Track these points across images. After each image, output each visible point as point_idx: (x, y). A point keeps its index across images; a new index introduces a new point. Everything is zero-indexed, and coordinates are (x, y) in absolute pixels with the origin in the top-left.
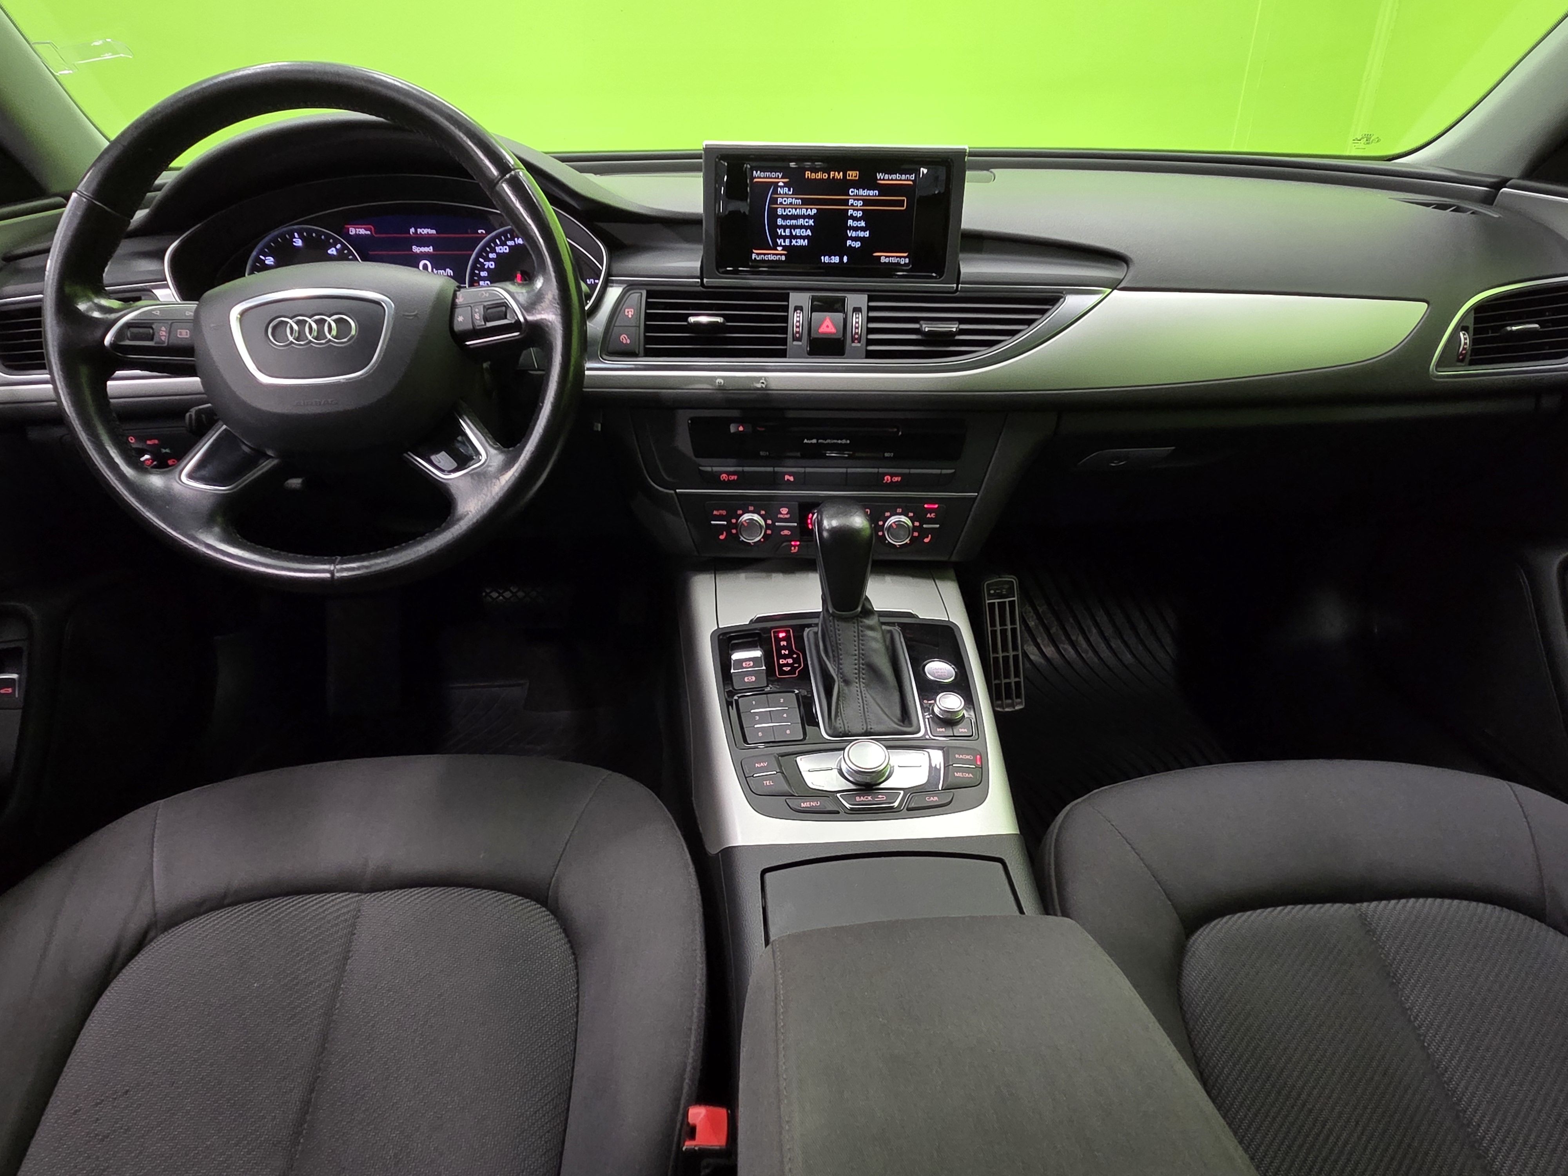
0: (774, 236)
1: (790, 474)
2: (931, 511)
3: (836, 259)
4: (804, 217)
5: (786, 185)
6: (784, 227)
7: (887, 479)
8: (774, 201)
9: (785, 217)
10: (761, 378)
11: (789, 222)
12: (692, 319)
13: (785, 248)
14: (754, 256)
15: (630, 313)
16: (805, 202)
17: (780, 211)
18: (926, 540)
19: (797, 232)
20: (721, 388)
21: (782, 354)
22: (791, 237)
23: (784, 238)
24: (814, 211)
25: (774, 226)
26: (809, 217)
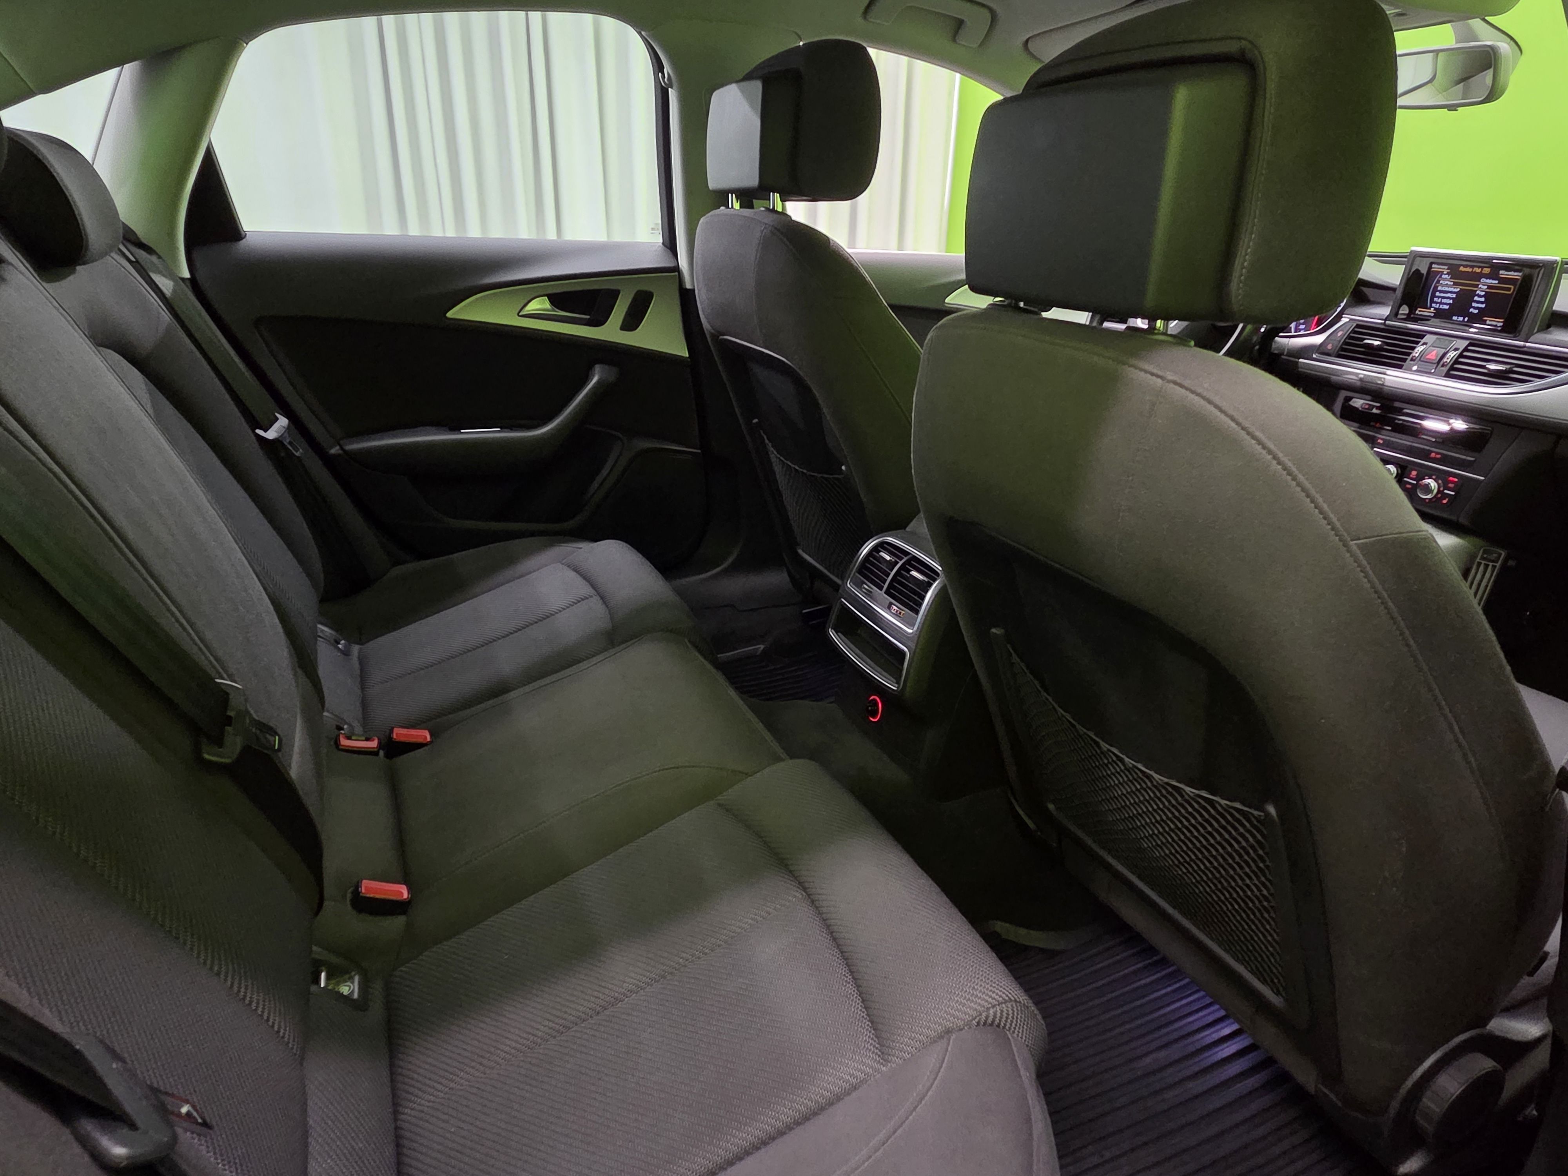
0: (1432, 301)
1: (1382, 439)
2: (1452, 482)
3: (1461, 319)
4: (1451, 292)
5: (1448, 274)
6: (1439, 297)
7: (1433, 455)
8: (1438, 281)
9: (1441, 292)
10: (1381, 378)
11: (1442, 295)
12: (1366, 341)
13: (1435, 309)
14: (1417, 312)
15: (1340, 334)
16: (1455, 284)
17: (1439, 288)
18: (1445, 502)
19: (1444, 301)
20: (1361, 380)
21: (1400, 367)
22: (1441, 303)
23: (1436, 303)
24: (1458, 290)
25: (1433, 296)
26: (1454, 293)
